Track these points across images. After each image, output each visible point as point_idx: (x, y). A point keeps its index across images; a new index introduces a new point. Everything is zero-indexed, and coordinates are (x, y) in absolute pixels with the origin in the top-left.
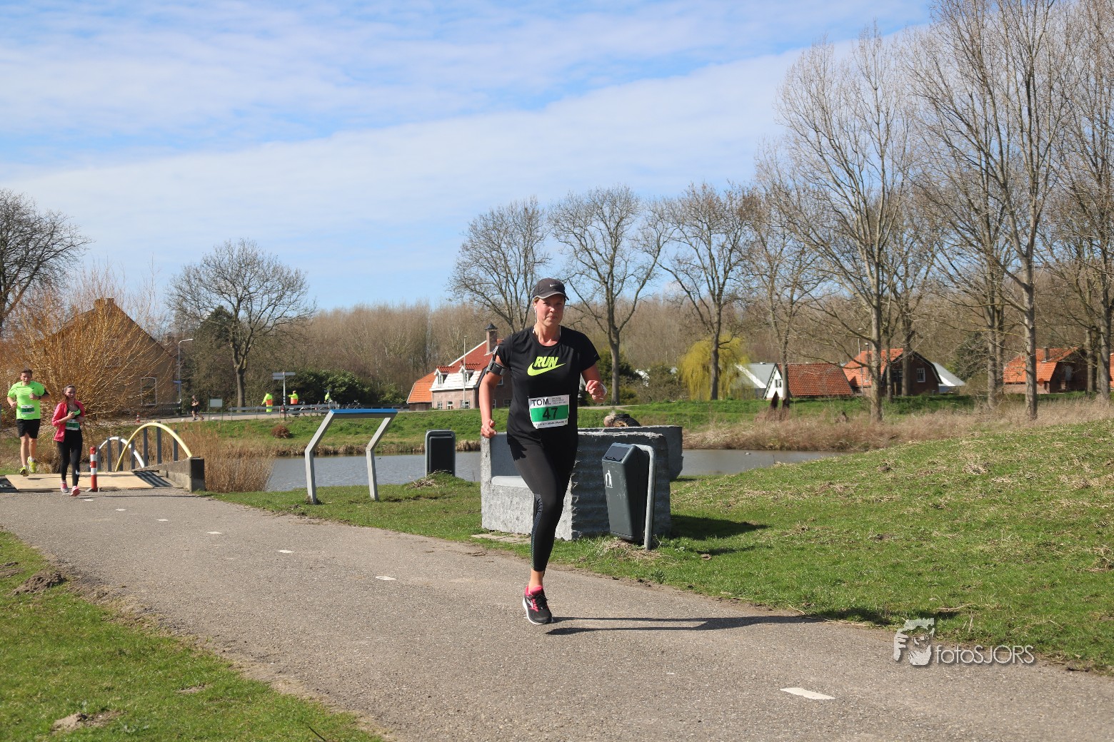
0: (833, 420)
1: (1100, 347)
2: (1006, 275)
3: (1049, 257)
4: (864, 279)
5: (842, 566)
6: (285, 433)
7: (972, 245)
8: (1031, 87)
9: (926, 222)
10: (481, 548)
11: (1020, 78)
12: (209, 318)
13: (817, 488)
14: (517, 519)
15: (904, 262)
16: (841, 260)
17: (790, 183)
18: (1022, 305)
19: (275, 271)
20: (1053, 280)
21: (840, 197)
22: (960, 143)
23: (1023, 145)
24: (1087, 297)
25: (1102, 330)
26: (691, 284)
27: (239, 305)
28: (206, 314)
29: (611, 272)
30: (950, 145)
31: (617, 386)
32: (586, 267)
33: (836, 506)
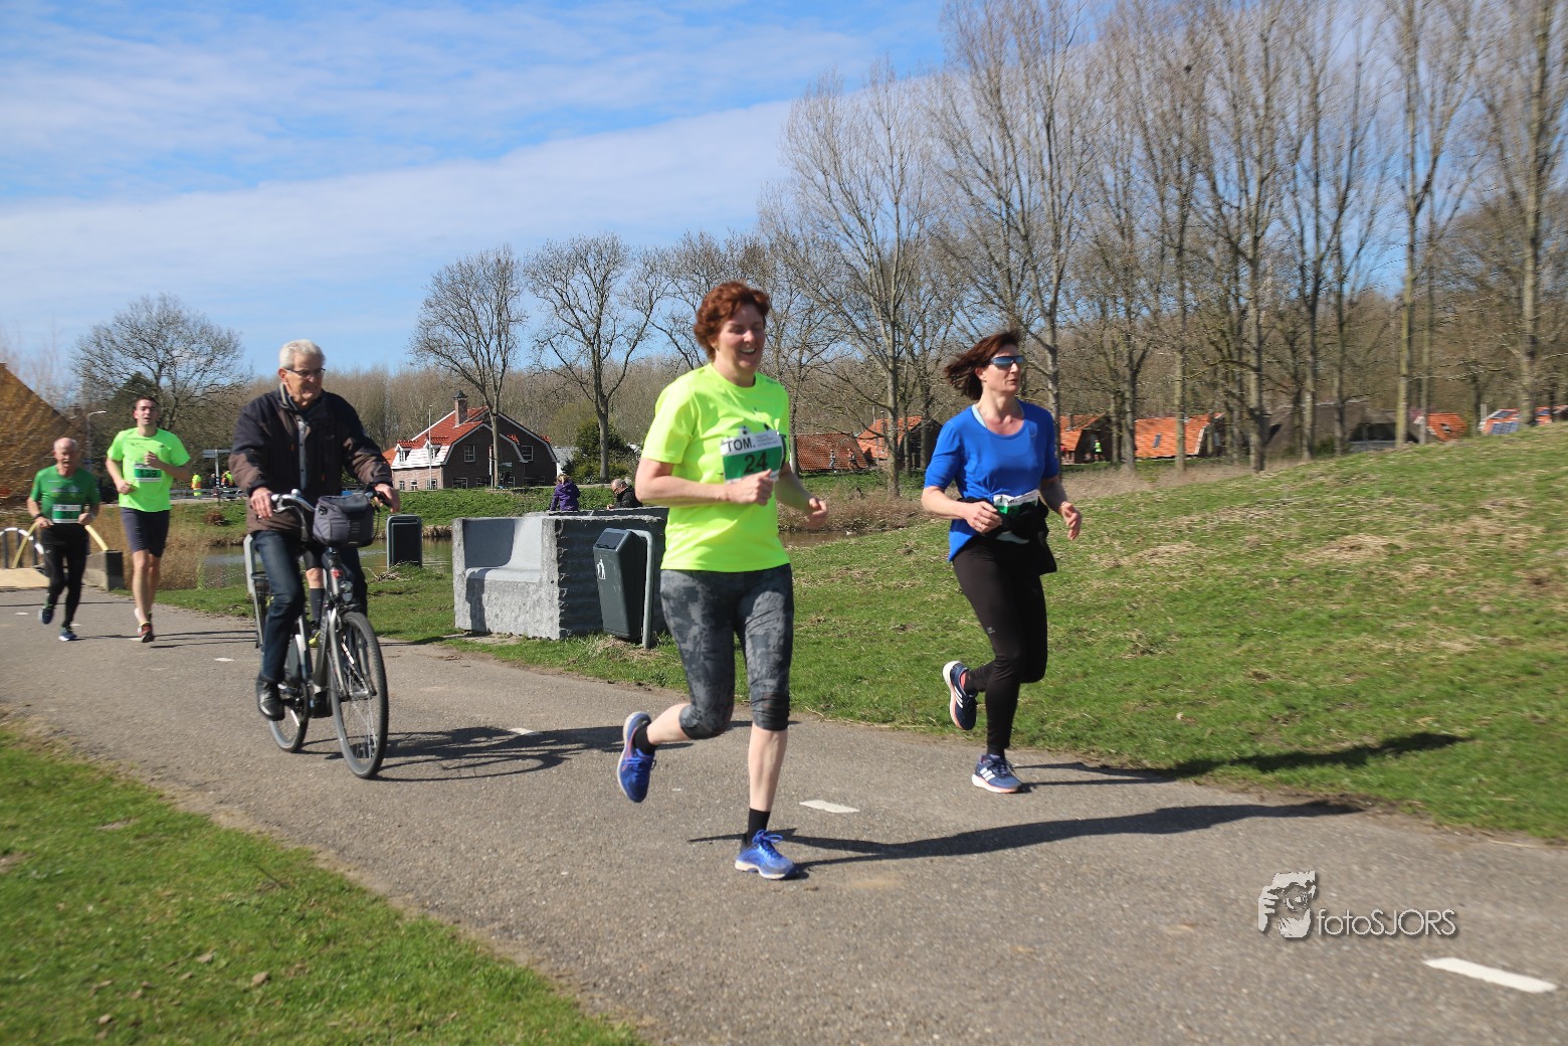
0: (847, 495)
1: (1126, 413)
2: (1029, 336)
3: (1073, 316)
4: (879, 339)
5: (863, 660)
6: (220, 520)
7: (993, 303)
8: (1052, 131)
9: (944, 277)
10: (455, 651)
11: (1040, 120)
12: (125, 386)
13: (834, 574)
14: (497, 616)
15: (922, 320)
16: (854, 318)
17: (797, 232)
18: (1046, 367)
19: (203, 331)
20: (1077, 341)
21: (851, 249)
22: (981, 191)
23: (1044, 193)
24: (1112, 359)
25: (1127, 395)
26: (689, 345)
27: (160, 370)
28: (121, 383)
29: (598, 331)
30: (969, 192)
31: (606, 461)
32: (568, 326)
33: (855, 594)
